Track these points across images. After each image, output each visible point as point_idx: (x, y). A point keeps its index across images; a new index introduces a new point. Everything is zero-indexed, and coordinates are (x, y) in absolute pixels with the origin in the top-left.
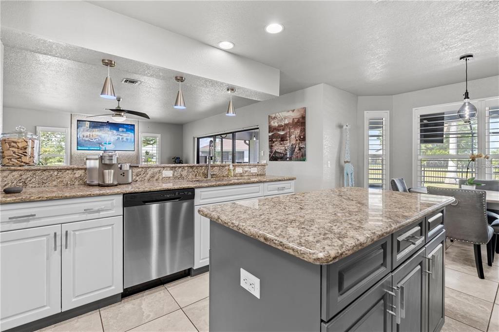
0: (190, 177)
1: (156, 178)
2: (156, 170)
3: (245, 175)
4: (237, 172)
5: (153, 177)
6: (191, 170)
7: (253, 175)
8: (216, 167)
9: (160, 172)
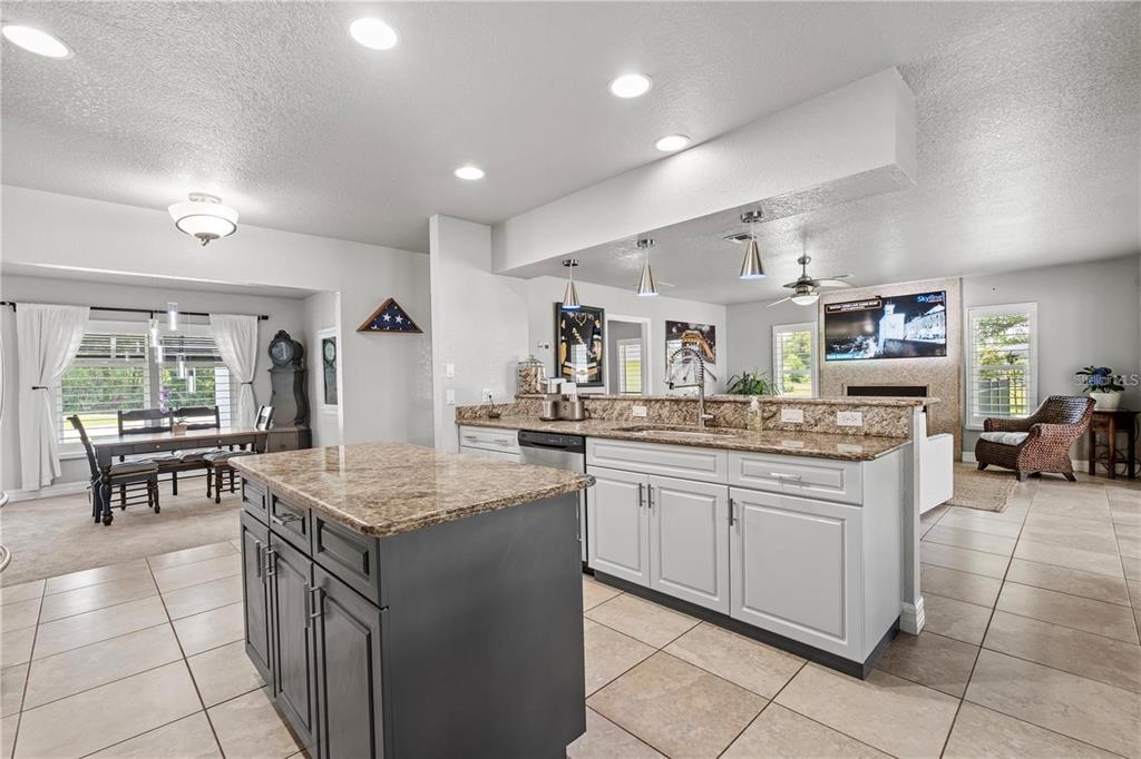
0: (675, 420)
1: (624, 417)
2: (625, 404)
3: (816, 429)
4: (784, 420)
5: (621, 415)
6: (675, 407)
7: (844, 434)
8: (726, 405)
9: (629, 407)
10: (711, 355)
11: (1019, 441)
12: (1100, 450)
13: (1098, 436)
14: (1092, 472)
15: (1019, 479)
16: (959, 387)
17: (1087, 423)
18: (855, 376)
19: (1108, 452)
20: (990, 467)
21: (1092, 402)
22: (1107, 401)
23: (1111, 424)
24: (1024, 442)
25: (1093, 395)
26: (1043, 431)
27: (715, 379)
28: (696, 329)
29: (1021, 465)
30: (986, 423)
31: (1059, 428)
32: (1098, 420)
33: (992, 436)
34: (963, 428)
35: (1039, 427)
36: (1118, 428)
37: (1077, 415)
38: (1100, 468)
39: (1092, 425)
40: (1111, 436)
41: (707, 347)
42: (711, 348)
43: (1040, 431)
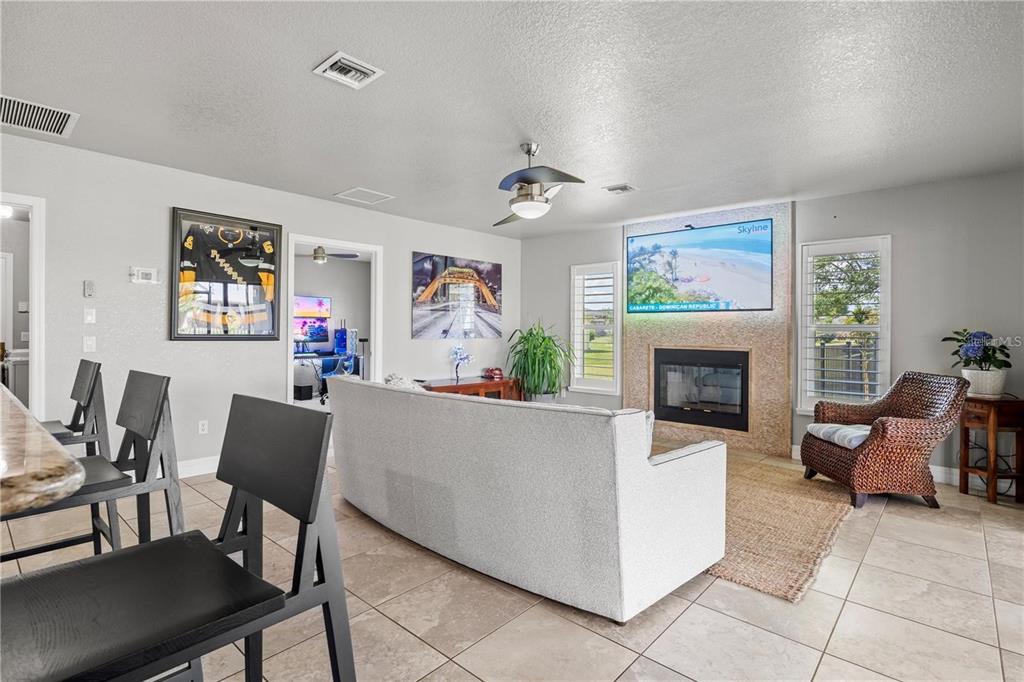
10: (494, 302)
11: (855, 444)
12: (975, 455)
13: (972, 433)
14: (964, 488)
15: (854, 503)
16: (789, 354)
17: (956, 418)
18: (663, 335)
19: (987, 457)
20: (819, 476)
21: (964, 384)
22: (986, 382)
23: (992, 417)
24: (862, 445)
25: (966, 373)
26: (891, 430)
27: (499, 333)
28: (466, 267)
29: (857, 482)
30: (817, 410)
31: (914, 425)
32: (972, 410)
33: (822, 430)
34: (793, 411)
35: (883, 424)
36: (1001, 424)
37: (943, 403)
38: (976, 481)
39: (965, 417)
40: (991, 436)
41: (486, 291)
42: (493, 292)
43: (885, 430)
